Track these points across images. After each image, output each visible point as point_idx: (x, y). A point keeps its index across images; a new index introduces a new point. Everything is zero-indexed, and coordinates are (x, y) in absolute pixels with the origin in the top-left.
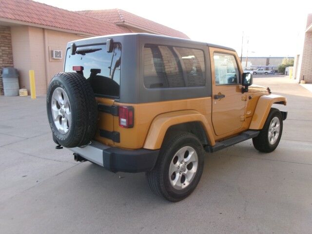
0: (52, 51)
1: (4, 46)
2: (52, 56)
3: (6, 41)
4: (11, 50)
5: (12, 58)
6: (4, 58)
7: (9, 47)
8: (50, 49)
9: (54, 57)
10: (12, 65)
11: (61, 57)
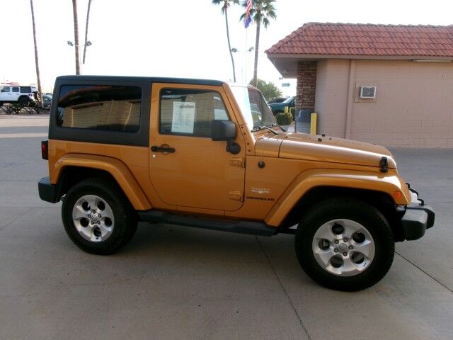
0: (360, 88)
1: (306, 85)
2: (360, 95)
3: (310, 78)
4: (315, 89)
5: (313, 99)
6: (305, 99)
7: (312, 86)
8: (358, 85)
9: (362, 97)
10: (312, 107)
11: (373, 96)
